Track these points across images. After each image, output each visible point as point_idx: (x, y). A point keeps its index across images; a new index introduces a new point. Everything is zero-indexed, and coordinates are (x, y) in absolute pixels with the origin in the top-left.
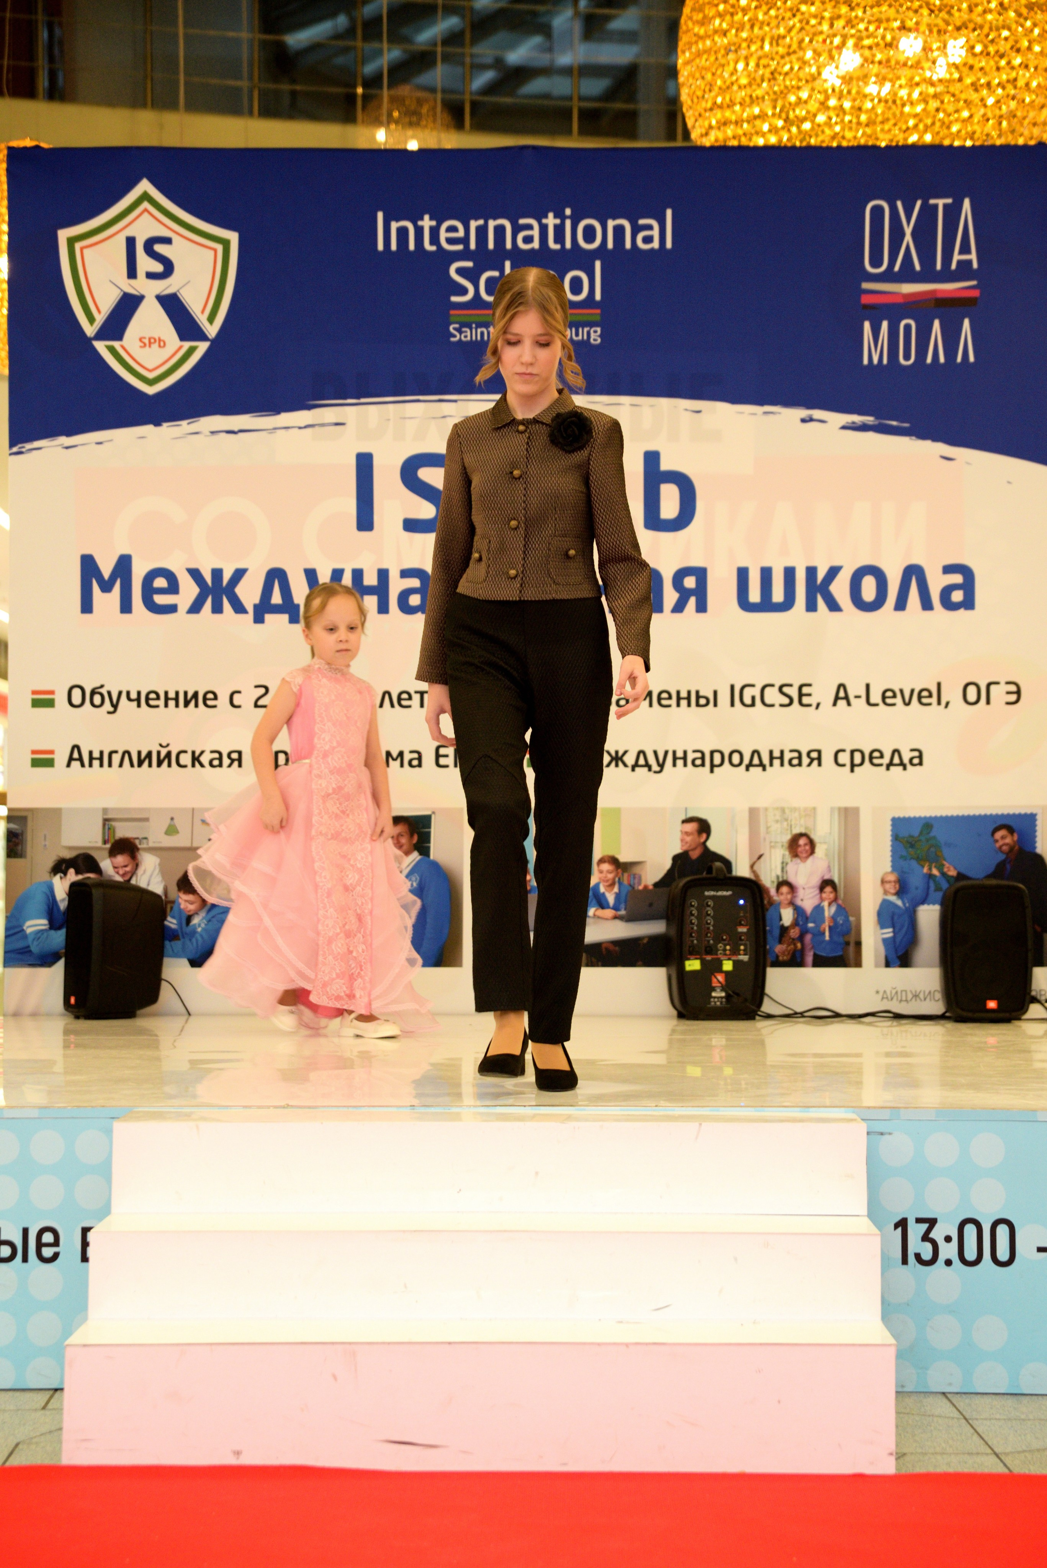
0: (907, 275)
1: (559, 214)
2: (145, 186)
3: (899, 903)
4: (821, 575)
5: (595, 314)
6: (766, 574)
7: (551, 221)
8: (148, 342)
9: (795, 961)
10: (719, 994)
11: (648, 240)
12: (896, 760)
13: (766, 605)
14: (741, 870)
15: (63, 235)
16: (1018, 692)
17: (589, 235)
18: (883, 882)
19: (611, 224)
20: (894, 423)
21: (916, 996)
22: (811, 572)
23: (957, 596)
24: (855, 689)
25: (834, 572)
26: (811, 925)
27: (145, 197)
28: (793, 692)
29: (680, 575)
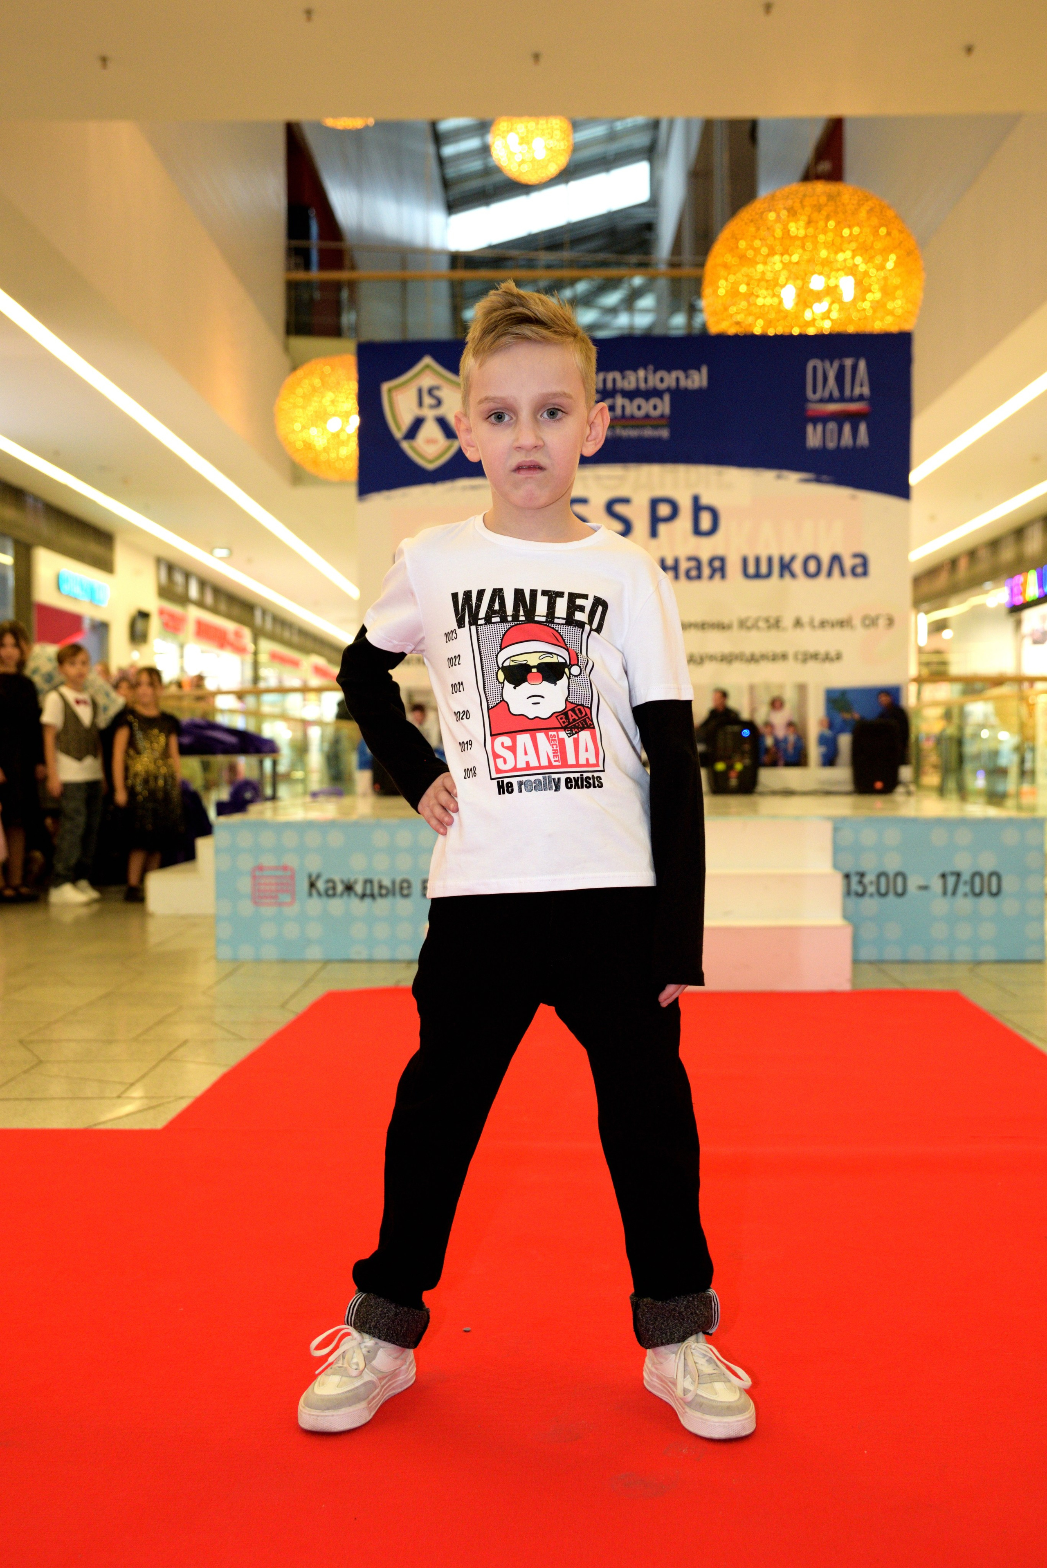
0: (831, 399)
1: (646, 369)
2: (427, 360)
3: (828, 733)
4: (787, 558)
5: (664, 422)
6: (758, 561)
7: (641, 373)
8: (431, 441)
9: (774, 764)
10: (733, 782)
11: (693, 382)
12: (827, 658)
13: (758, 575)
14: (745, 715)
15: (385, 387)
16: (891, 622)
17: (662, 380)
18: (821, 723)
19: (674, 374)
20: (825, 477)
21: (839, 783)
22: (781, 559)
23: (859, 570)
24: (805, 619)
25: (793, 558)
26: (783, 745)
27: (427, 366)
28: (772, 621)
29: (711, 561)
